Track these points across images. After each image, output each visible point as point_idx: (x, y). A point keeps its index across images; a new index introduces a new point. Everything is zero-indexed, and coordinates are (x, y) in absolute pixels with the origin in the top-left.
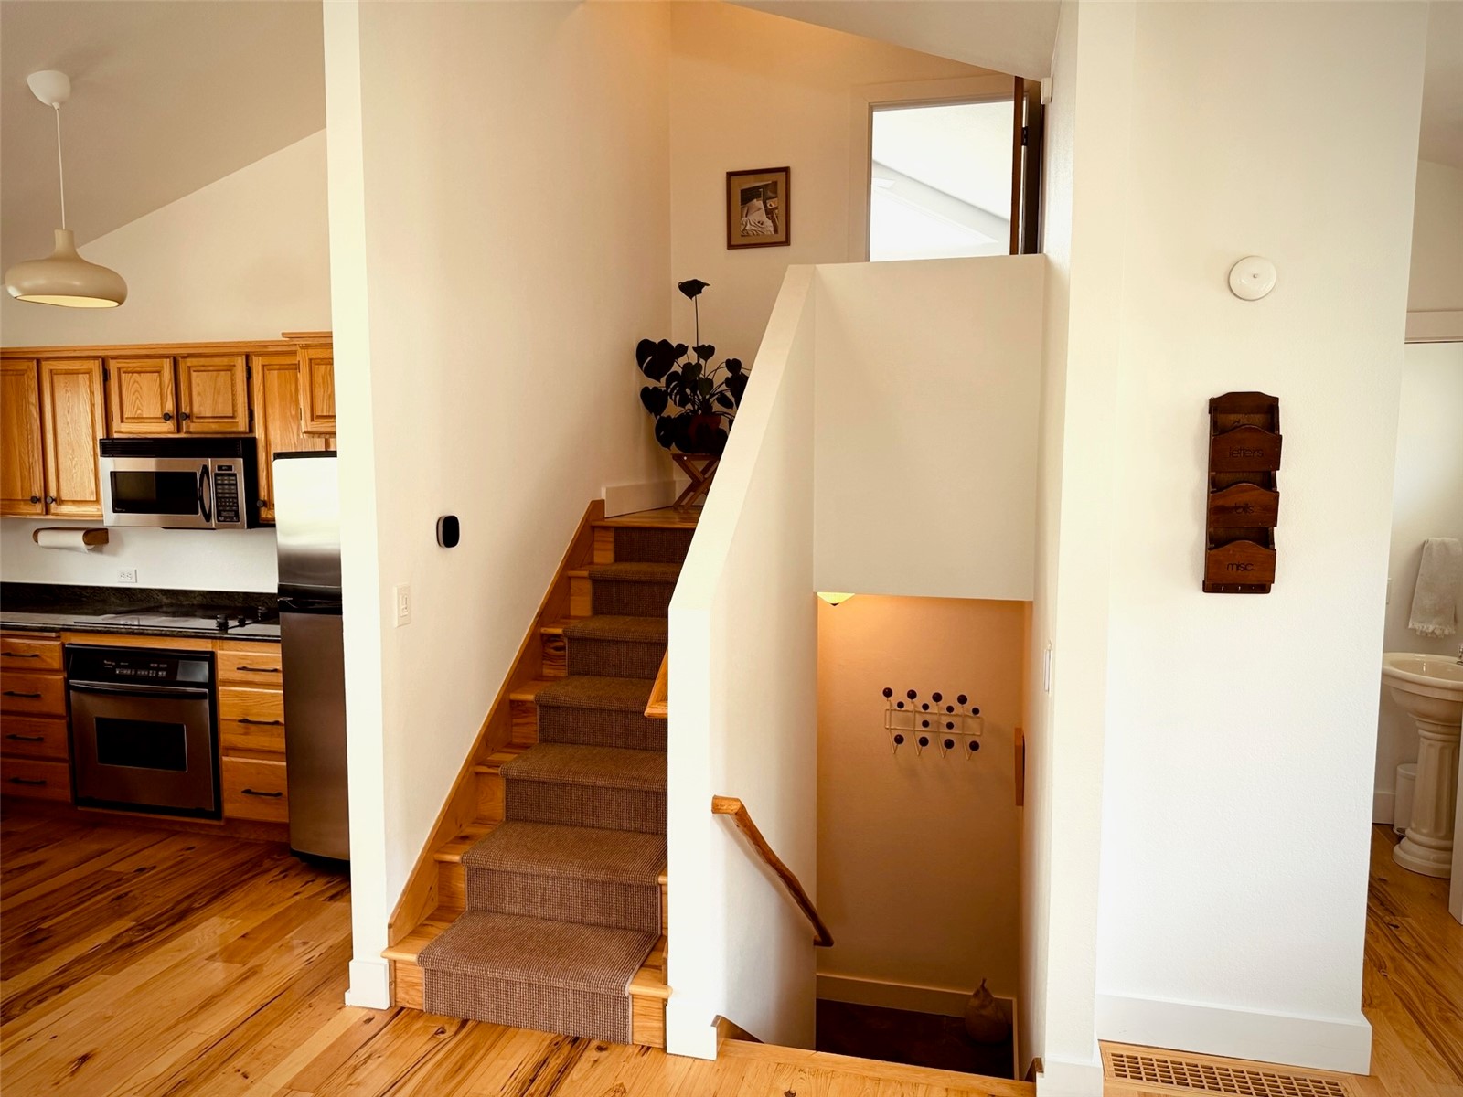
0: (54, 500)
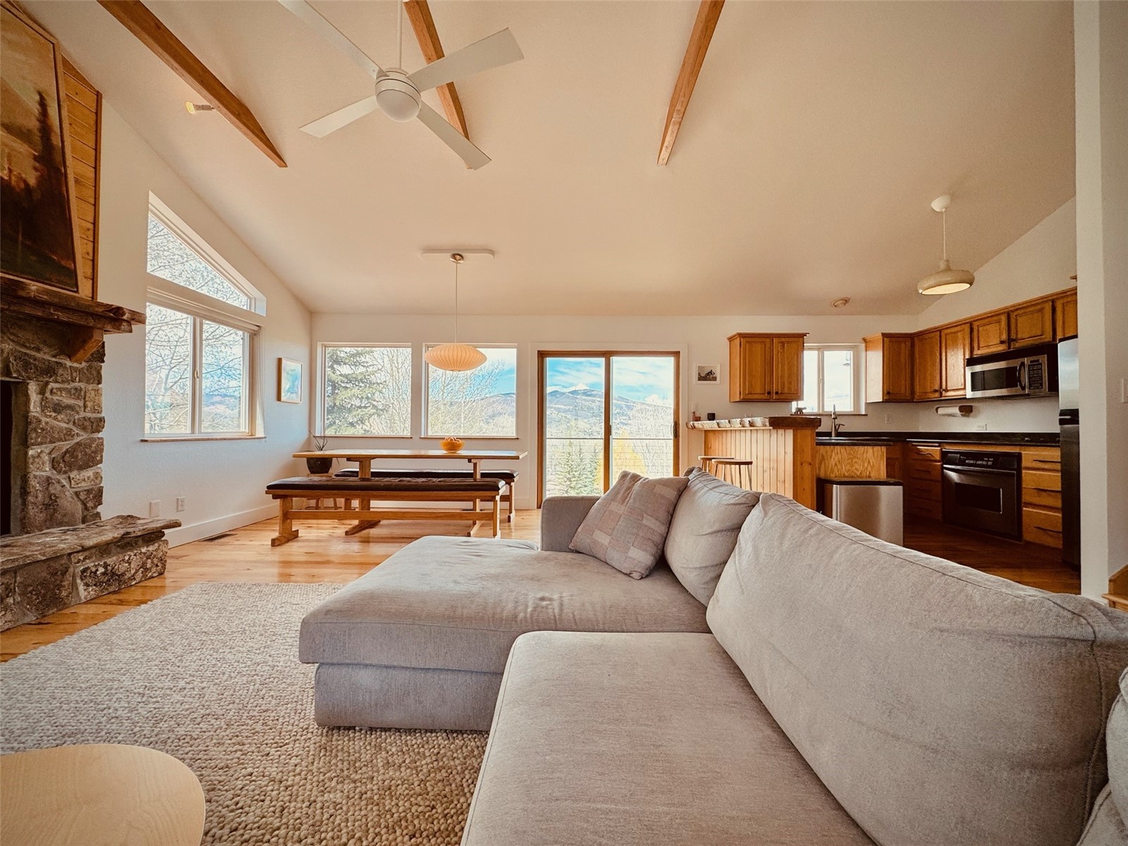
0: (944, 390)
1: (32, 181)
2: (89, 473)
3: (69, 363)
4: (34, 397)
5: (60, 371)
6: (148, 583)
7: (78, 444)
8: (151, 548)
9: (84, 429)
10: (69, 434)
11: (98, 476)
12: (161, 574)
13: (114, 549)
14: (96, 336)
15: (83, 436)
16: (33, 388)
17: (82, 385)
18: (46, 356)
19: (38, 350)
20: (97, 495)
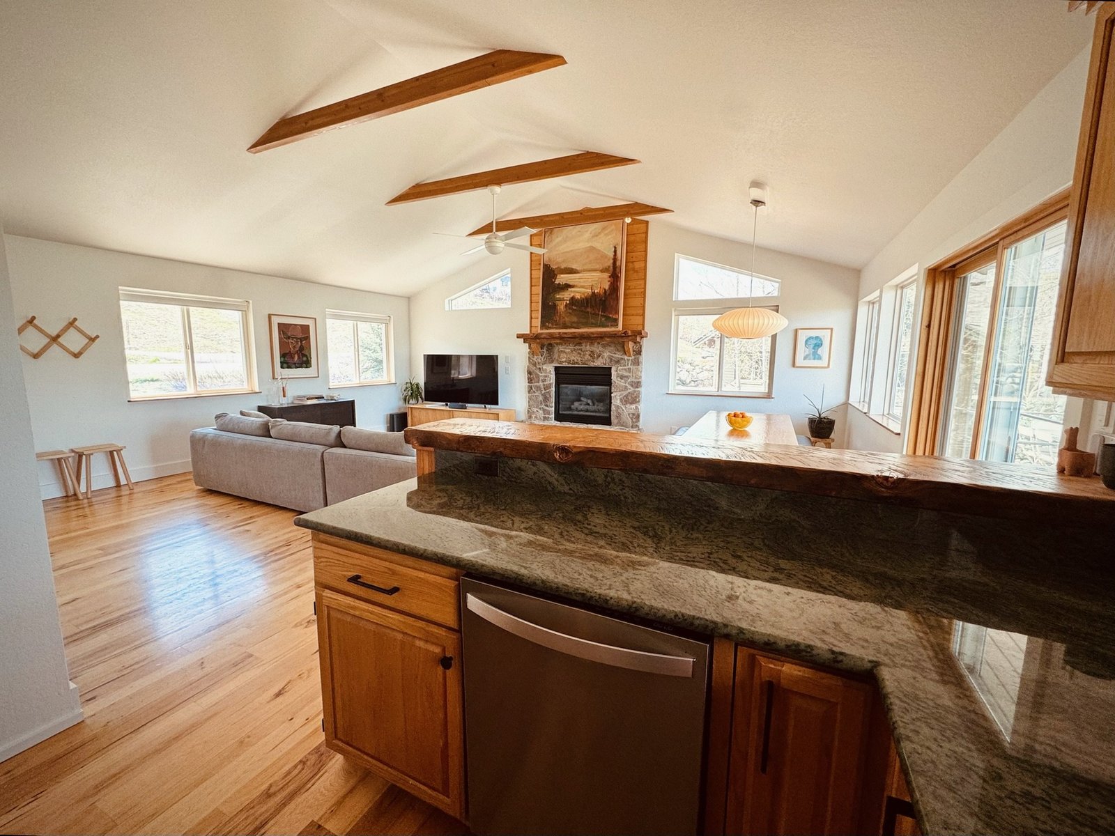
2: (634, 406)
3: (628, 358)
4: (614, 373)
5: (623, 362)
7: (630, 393)
10: (626, 388)
11: (637, 407)
15: (631, 389)
16: (613, 369)
17: (632, 367)
18: (618, 355)
20: (637, 416)
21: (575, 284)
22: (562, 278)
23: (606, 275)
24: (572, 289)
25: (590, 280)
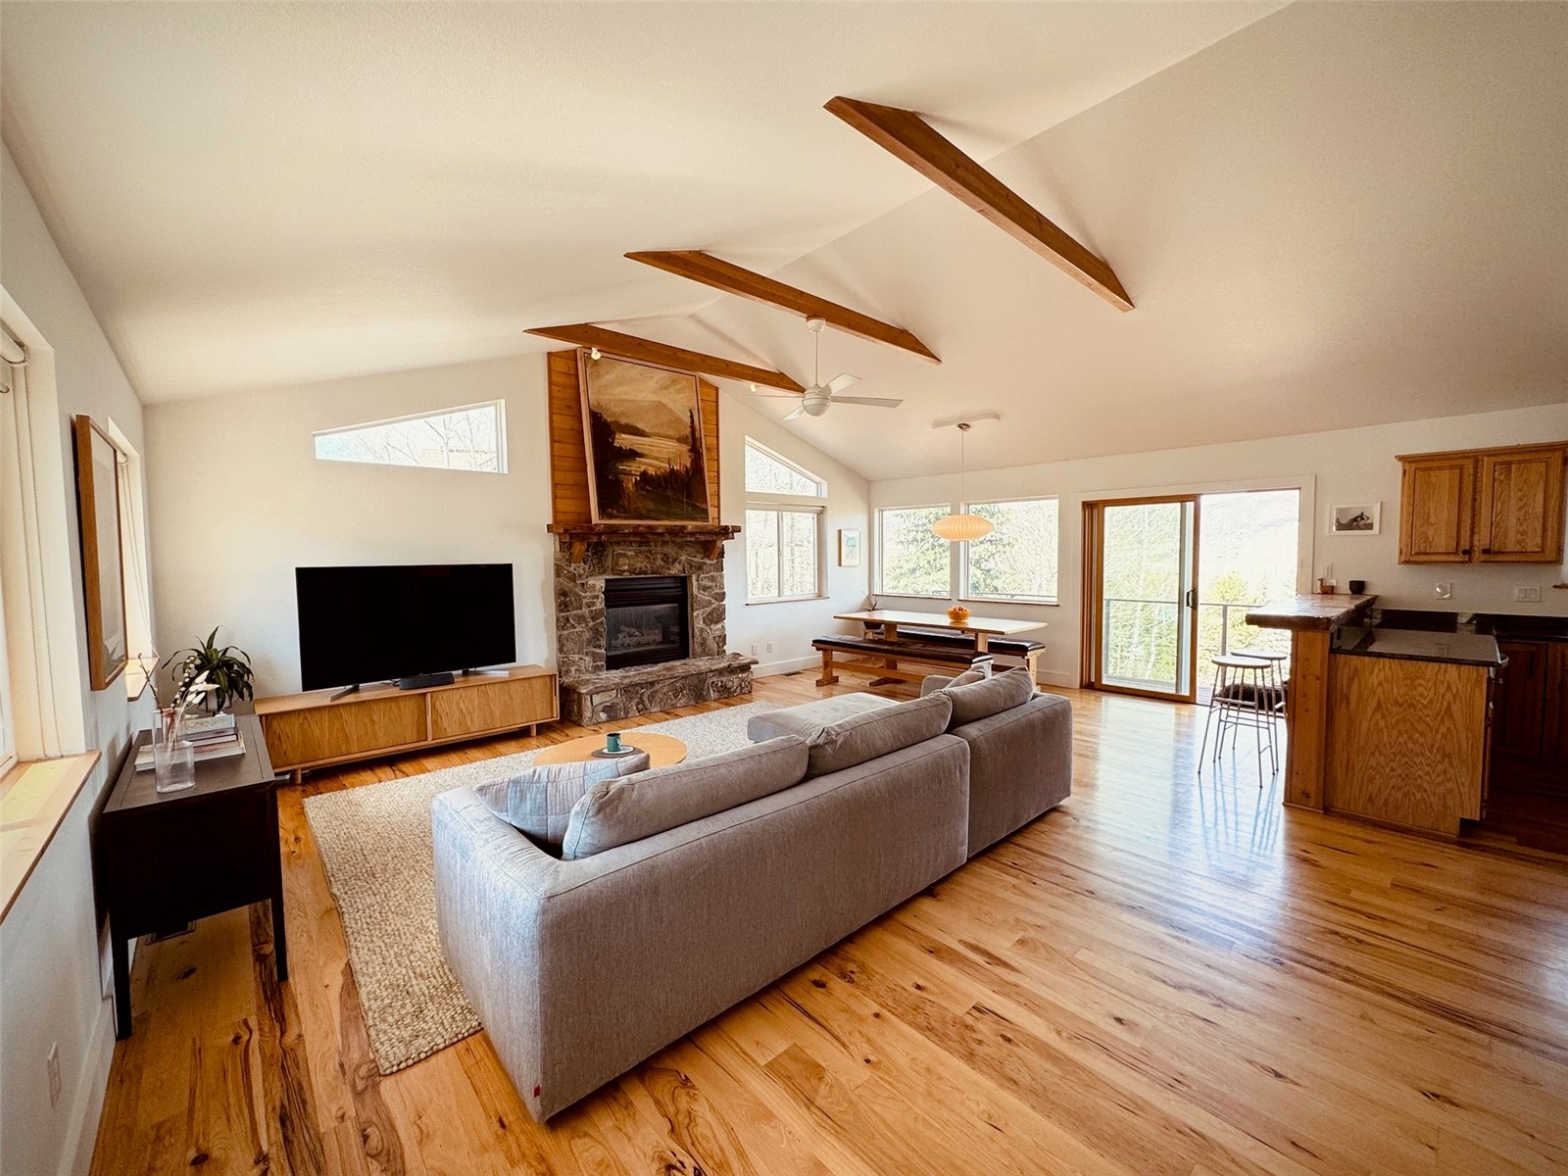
1: (689, 466)
2: (719, 626)
3: (708, 562)
4: (695, 584)
5: (705, 567)
6: (743, 696)
7: (714, 609)
8: (744, 675)
9: (716, 599)
10: (710, 603)
11: (723, 627)
12: (750, 692)
13: (726, 673)
14: (718, 544)
15: (716, 604)
16: (694, 578)
17: (714, 574)
18: (698, 560)
19: (695, 557)
20: (723, 639)
21: (646, 452)
22: (624, 439)
23: (685, 448)
24: (642, 459)
25: (666, 450)
